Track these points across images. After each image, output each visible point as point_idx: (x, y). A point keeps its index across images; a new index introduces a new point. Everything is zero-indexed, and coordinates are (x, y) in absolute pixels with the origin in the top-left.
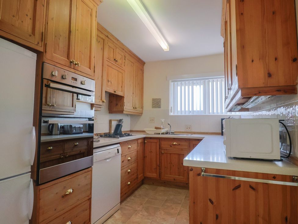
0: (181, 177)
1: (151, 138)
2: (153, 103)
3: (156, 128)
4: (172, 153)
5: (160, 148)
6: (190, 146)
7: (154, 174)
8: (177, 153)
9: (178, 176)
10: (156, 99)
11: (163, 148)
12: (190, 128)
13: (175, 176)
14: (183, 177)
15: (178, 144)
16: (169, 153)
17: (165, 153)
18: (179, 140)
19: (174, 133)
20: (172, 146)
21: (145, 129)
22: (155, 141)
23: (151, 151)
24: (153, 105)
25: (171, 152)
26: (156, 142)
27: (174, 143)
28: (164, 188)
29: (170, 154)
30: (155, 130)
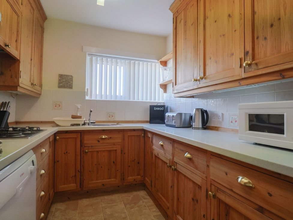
0: (112, 179)
1: (67, 132)
2: (59, 80)
3: (74, 117)
4: (100, 151)
5: (81, 146)
6: (124, 138)
7: (72, 185)
8: (107, 149)
9: (108, 179)
10: (65, 75)
11: (86, 145)
12: (112, 116)
13: (104, 181)
14: (114, 179)
15: (109, 137)
16: (95, 151)
17: (90, 151)
18: (110, 132)
19: (94, 123)
20: (100, 141)
21: (54, 119)
22: (74, 135)
23: (67, 152)
24: (59, 83)
25: (98, 150)
26: (76, 137)
27: (103, 137)
28: (88, 199)
29: (98, 152)
30: (71, 120)
